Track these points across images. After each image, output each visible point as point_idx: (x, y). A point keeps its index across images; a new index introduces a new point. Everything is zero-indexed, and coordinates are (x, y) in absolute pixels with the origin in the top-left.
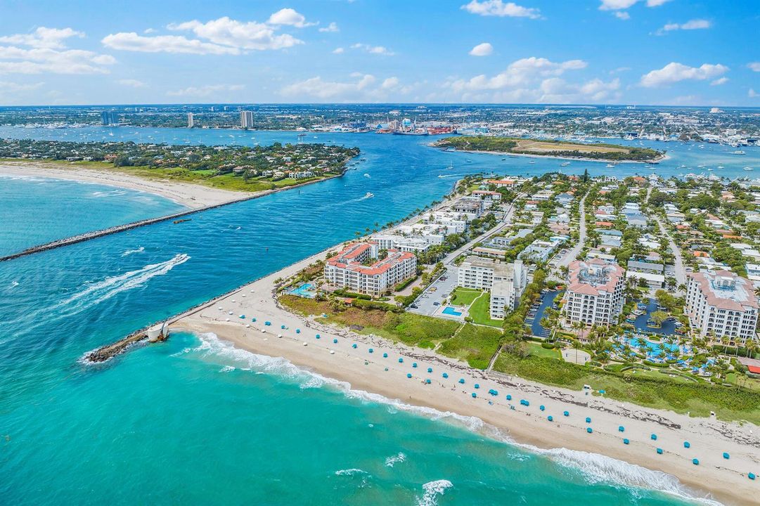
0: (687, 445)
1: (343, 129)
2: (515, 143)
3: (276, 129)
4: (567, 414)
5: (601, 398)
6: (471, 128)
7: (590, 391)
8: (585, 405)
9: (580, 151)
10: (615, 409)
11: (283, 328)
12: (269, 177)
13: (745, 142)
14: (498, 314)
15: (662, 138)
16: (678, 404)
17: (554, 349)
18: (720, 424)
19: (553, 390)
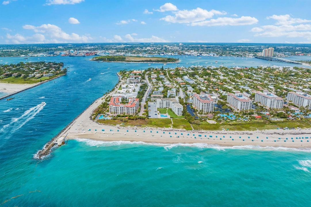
0: (258, 138)
1: (44, 55)
2: (125, 58)
3: (9, 56)
4: (224, 137)
5: (228, 131)
6: (102, 53)
7: (225, 130)
8: (226, 134)
9: (152, 60)
10: (234, 133)
11: (111, 130)
12: (33, 77)
13: (199, 54)
14: (180, 114)
15: (173, 54)
16: (248, 128)
17: (204, 121)
18: (260, 131)
19: (215, 131)
